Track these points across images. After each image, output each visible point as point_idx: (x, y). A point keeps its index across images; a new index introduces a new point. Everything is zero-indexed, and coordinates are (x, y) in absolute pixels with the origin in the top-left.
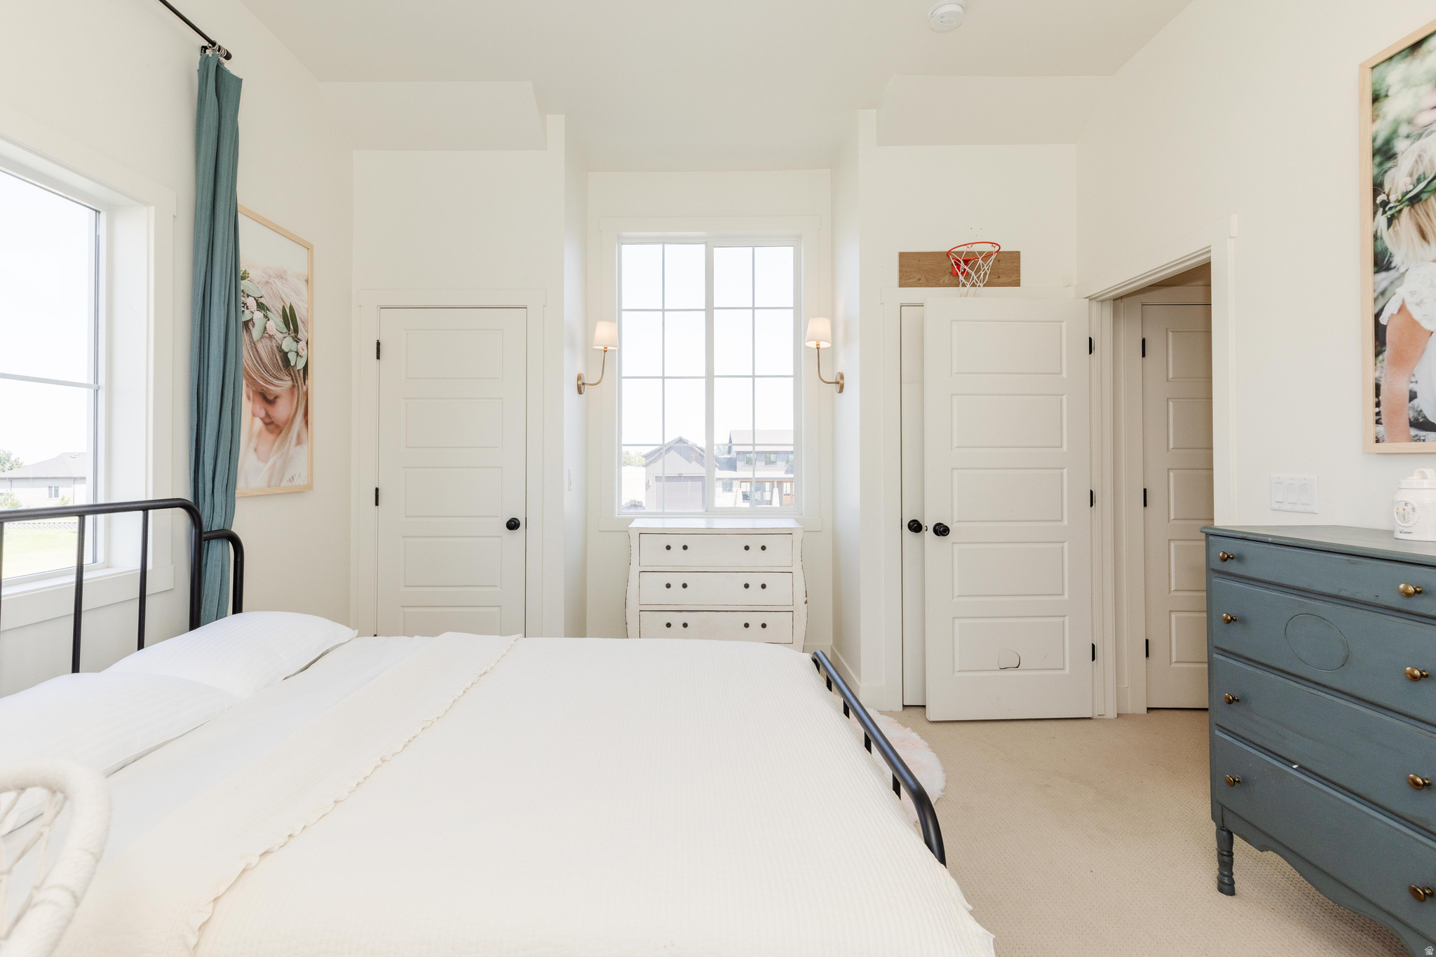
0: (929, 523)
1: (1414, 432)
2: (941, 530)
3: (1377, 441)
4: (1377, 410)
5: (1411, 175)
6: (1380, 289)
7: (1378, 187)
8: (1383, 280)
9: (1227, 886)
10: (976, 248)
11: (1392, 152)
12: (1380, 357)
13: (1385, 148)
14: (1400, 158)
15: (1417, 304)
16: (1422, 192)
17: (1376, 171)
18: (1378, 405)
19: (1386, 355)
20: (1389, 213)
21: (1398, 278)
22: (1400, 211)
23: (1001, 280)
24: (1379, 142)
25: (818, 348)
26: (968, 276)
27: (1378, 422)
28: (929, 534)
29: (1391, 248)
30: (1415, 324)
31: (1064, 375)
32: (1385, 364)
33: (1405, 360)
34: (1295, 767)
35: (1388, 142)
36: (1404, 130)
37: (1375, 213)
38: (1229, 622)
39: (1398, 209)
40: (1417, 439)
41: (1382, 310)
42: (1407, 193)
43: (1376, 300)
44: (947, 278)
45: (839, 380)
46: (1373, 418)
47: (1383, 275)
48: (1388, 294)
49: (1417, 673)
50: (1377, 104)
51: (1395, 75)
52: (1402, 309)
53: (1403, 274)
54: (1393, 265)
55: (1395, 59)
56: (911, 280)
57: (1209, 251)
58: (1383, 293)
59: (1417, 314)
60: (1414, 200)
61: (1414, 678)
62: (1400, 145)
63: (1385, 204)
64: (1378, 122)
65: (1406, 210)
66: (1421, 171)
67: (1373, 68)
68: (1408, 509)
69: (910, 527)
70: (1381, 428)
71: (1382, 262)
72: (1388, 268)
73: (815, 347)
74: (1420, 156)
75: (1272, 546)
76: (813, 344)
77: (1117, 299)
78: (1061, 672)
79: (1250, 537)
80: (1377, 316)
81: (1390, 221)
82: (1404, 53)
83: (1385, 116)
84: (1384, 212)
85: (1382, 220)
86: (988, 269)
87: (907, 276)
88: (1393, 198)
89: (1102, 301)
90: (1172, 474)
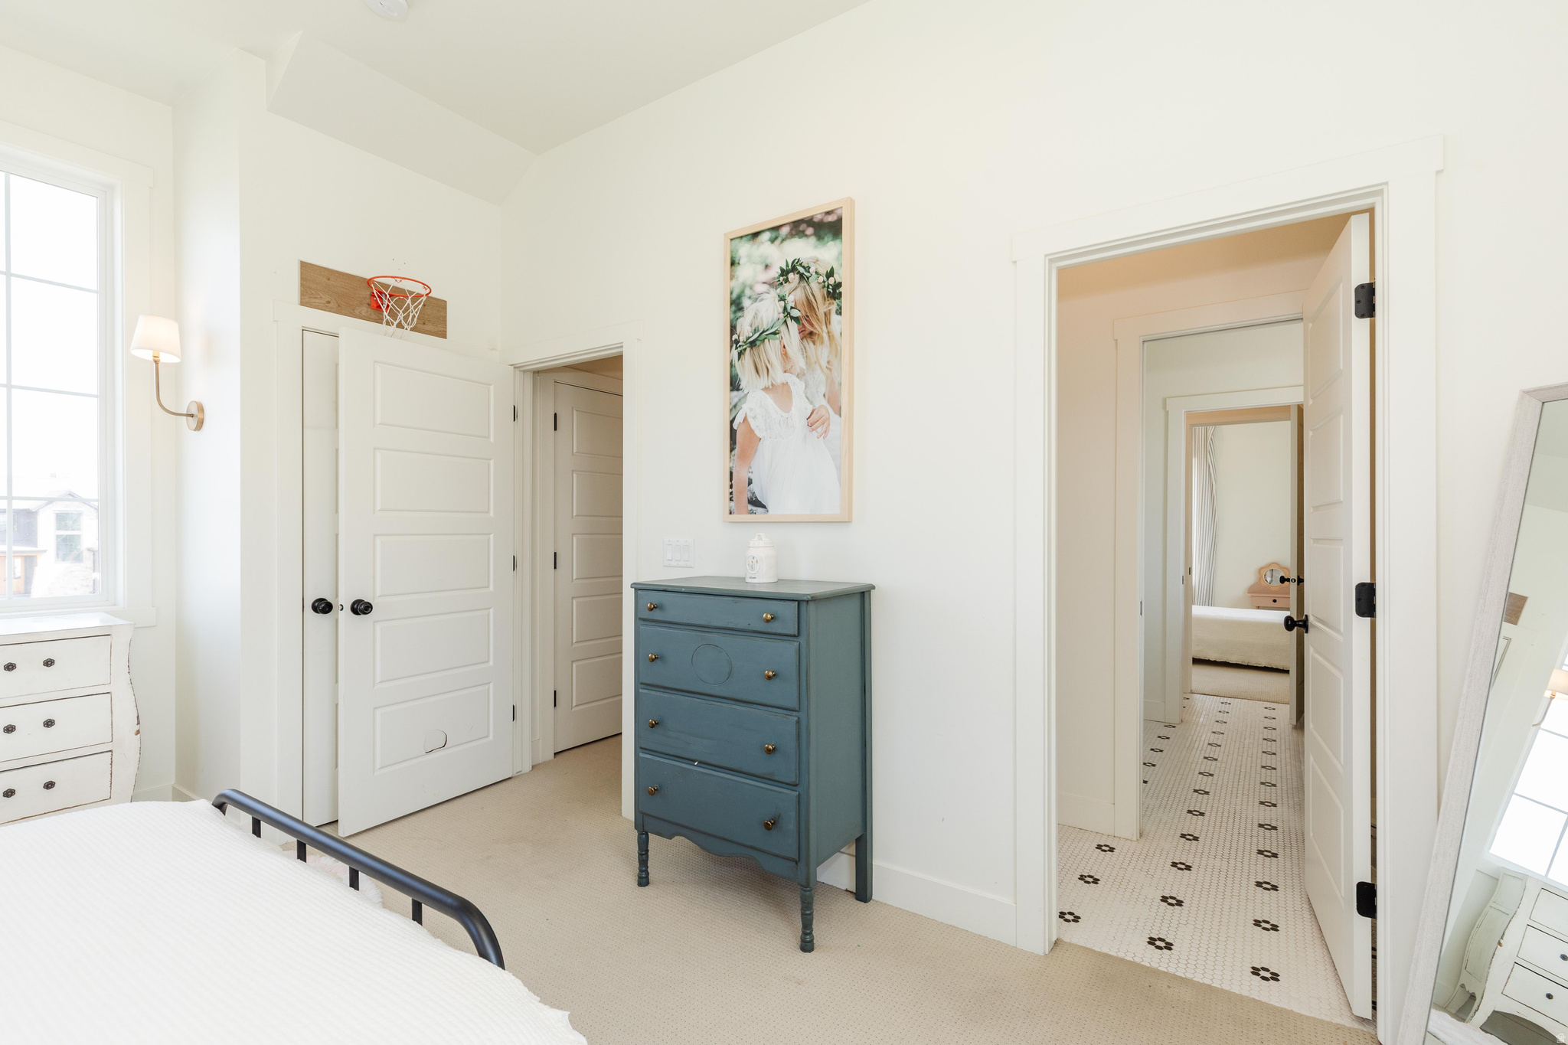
0: (344, 599)
1: (750, 507)
2: (361, 608)
3: (730, 513)
4: (731, 490)
5: (751, 326)
6: (733, 404)
7: (733, 329)
8: (735, 397)
9: (643, 880)
10: (406, 285)
11: (741, 306)
12: (733, 453)
13: (738, 301)
14: (746, 311)
15: (753, 418)
16: (756, 339)
17: (733, 316)
18: (731, 487)
19: (736, 451)
20: (739, 349)
21: (743, 397)
22: (745, 349)
23: (426, 327)
24: (734, 296)
25: (156, 362)
26: (393, 314)
27: (731, 499)
28: (345, 616)
29: (740, 375)
30: (751, 431)
31: (492, 440)
32: (735, 458)
33: (747, 456)
34: (696, 764)
35: (739, 297)
36: (748, 292)
37: (731, 347)
38: (653, 660)
39: (744, 347)
40: (752, 512)
41: (734, 418)
42: (749, 338)
43: (731, 410)
44: (364, 310)
45: (194, 411)
46: (728, 496)
47: (735, 393)
48: (738, 408)
49: (771, 673)
50: (733, 267)
51: (745, 250)
52: (745, 419)
53: (746, 395)
54: (741, 387)
55: (744, 239)
56: (317, 301)
57: (622, 347)
58: (735, 406)
59: (753, 424)
60: (753, 344)
61: (769, 678)
62: (746, 302)
63: (737, 342)
64: (734, 280)
65: (748, 350)
66: (756, 326)
67: (731, 240)
68: (754, 561)
69: (315, 608)
70: (733, 503)
71: (735, 384)
72: (738, 389)
73: (151, 359)
74: (756, 314)
75: (685, 595)
76: (148, 356)
77: (537, 373)
78: (485, 740)
79: (670, 589)
80: (732, 422)
81: (740, 354)
82: (749, 237)
83: (737, 278)
84: (737, 348)
85: (735, 353)
86: (416, 313)
87: (312, 294)
88: (741, 339)
89: (524, 371)
90: (575, 538)
